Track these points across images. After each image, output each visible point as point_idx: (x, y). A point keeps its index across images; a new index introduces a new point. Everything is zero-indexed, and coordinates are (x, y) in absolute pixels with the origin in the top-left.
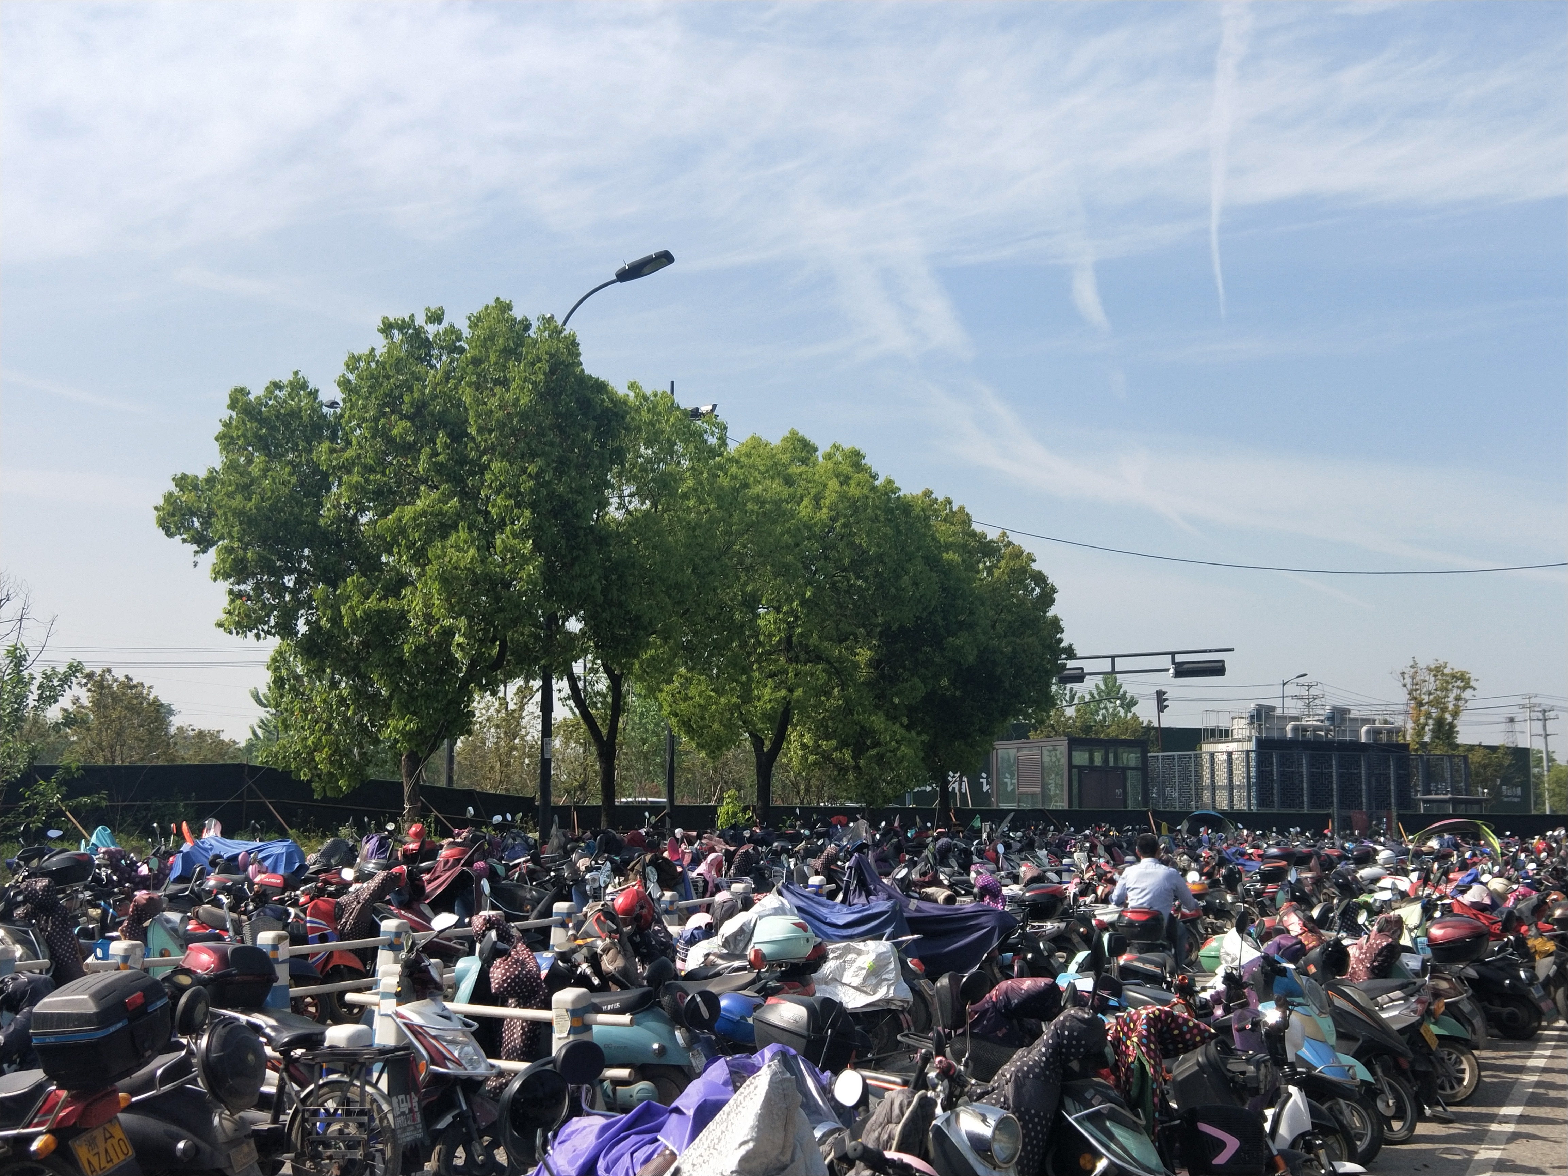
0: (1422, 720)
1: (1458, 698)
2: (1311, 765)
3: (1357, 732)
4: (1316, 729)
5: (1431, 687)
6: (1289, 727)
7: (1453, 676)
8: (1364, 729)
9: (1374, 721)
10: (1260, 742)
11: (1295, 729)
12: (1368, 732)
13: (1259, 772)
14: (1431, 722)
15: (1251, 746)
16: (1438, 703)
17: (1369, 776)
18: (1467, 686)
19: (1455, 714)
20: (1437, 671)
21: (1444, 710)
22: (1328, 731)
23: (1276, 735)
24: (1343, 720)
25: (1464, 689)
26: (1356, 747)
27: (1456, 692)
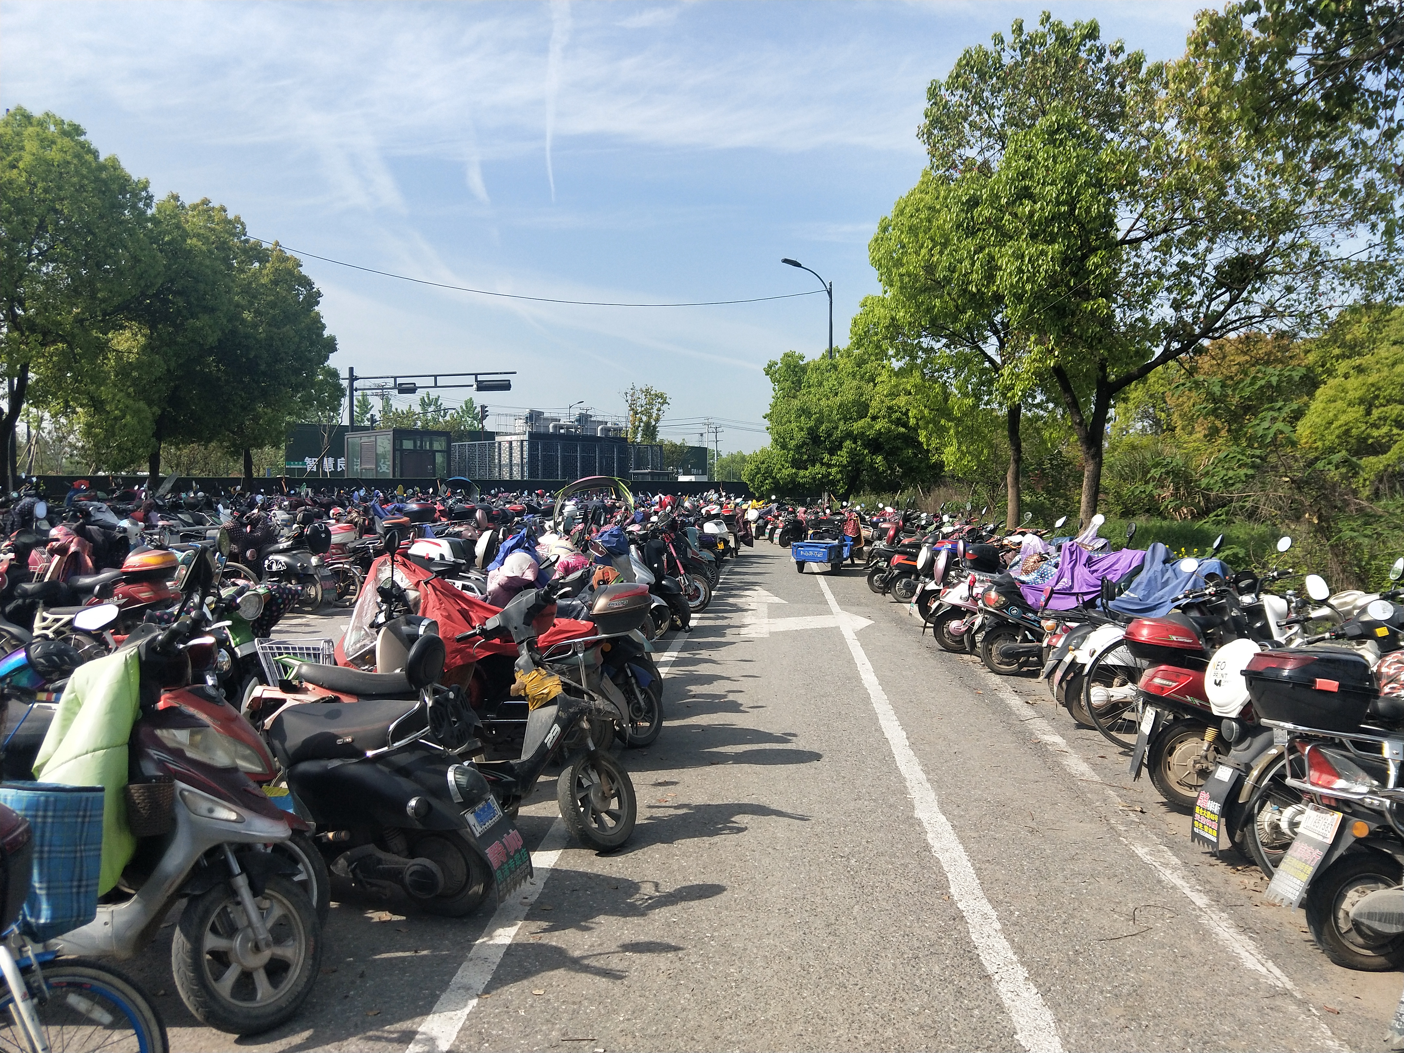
0: (637, 423)
1: (659, 410)
2: (563, 450)
3: (596, 430)
4: (568, 428)
5: (644, 402)
6: (551, 425)
7: (656, 395)
8: (600, 428)
9: (606, 423)
10: (531, 435)
11: (555, 427)
12: (602, 429)
13: (530, 455)
14: (642, 424)
15: (526, 437)
16: (648, 413)
17: (601, 458)
18: (665, 402)
19: (657, 420)
20: (647, 392)
21: (650, 417)
22: (576, 429)
23: (542, 430)
24: (586, 421)
25: (662, 404)
26: (595, 439)
27: (658, 406)
